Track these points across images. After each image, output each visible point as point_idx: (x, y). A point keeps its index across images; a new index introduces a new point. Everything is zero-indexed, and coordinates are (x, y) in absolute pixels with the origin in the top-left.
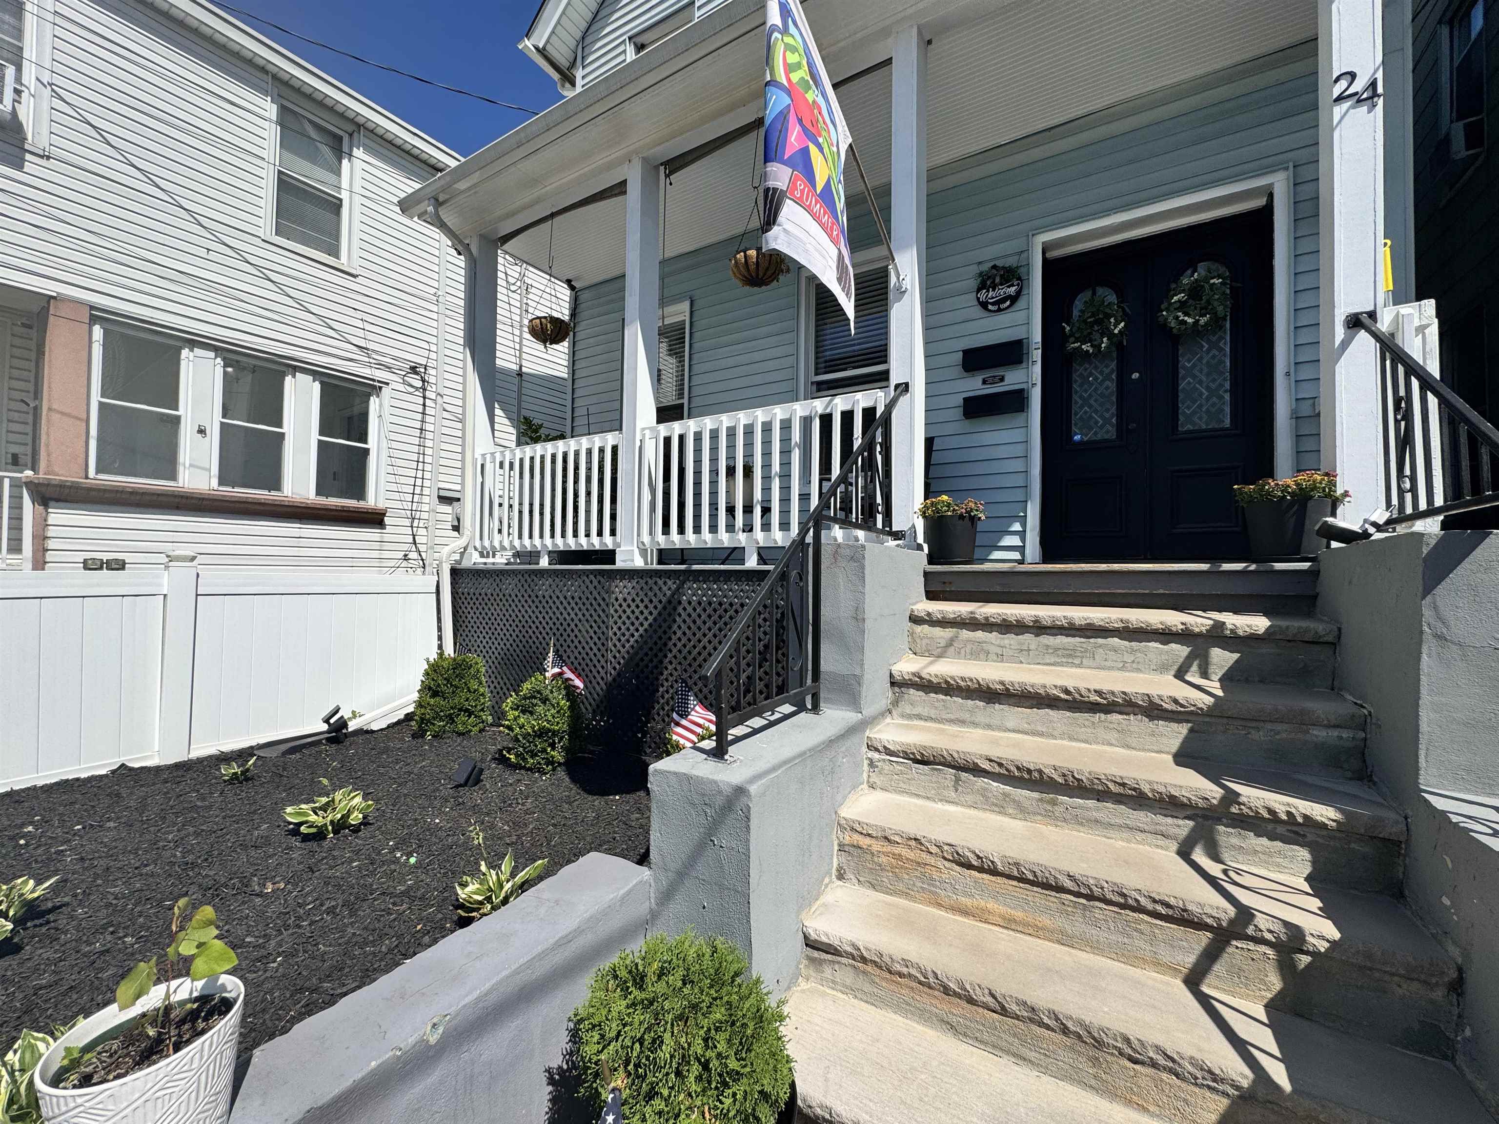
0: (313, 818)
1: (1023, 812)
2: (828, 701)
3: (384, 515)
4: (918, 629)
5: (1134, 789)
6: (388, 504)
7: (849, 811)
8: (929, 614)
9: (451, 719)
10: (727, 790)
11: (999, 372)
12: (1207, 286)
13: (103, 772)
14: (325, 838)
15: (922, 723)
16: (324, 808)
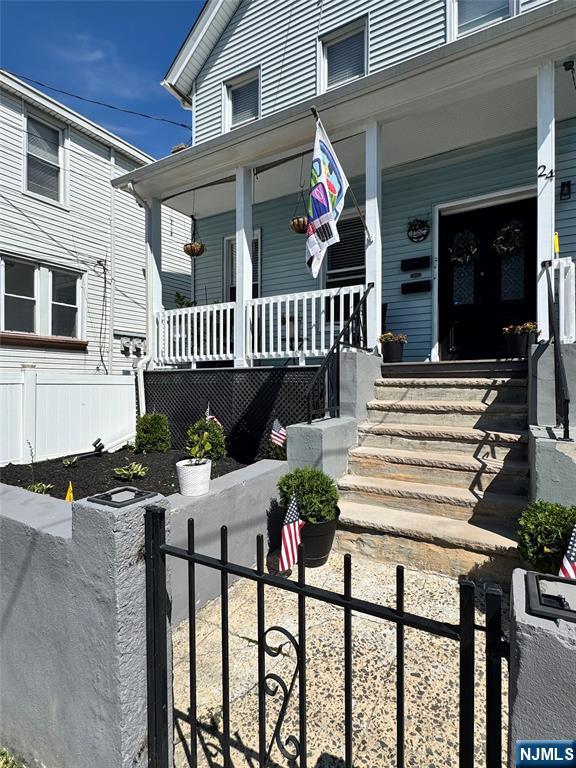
0: (125, 472)
2: (343, 414)
3: (86, 345)
4: (378, 388)
5: (451, 436)
6: (89, 339)
7: (353, 452)
8: (383, 383)
9: (154, 444)
11: (418, 272)
12: (513, 233)
16: (128, 469)
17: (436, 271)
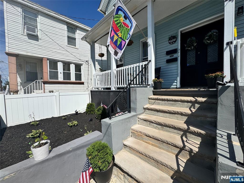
0: (71, 124)
2: (132, 111)
3: (84, 83)
4: (150, 100)
5: (174, 126)
6: (85, 81)
7: (133, 127)
8: (151, 98)
10: (109, 124)
11: (172, 55)
12: (213, 35)
13: (51, 117)
14: (72, 127)
15: (148, 115)
16: (72, 123)
17: (179, 54)
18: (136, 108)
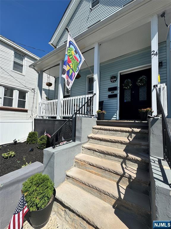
0: (6, 155)
1: (102, 157)
2: (77, 140)
3: (28, 110)
4: (94, 130)
5: (115, 154)
7: (77, 157)
9: (32, 141)
10: (52, 153)
11: (113, 91)
12: (143, 79)
14: (8, 158)
15: (91, 144)
17: (119, 91)
18: (81, 137)
